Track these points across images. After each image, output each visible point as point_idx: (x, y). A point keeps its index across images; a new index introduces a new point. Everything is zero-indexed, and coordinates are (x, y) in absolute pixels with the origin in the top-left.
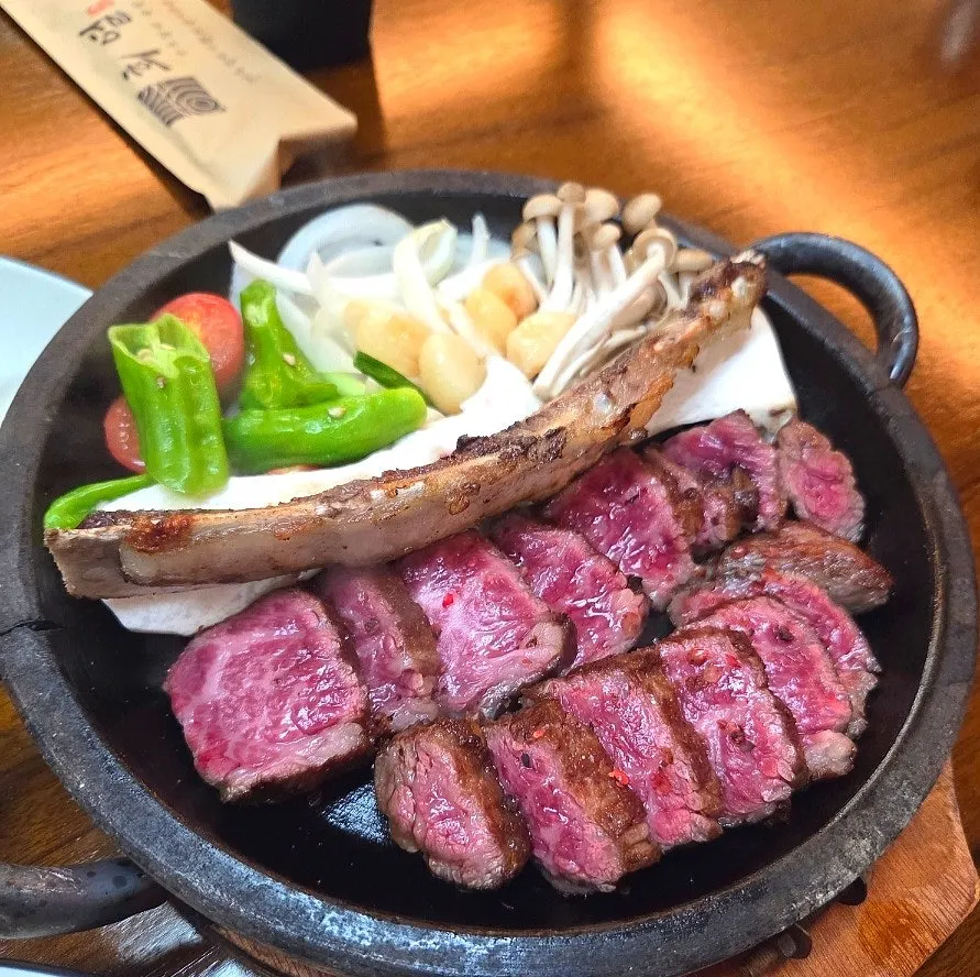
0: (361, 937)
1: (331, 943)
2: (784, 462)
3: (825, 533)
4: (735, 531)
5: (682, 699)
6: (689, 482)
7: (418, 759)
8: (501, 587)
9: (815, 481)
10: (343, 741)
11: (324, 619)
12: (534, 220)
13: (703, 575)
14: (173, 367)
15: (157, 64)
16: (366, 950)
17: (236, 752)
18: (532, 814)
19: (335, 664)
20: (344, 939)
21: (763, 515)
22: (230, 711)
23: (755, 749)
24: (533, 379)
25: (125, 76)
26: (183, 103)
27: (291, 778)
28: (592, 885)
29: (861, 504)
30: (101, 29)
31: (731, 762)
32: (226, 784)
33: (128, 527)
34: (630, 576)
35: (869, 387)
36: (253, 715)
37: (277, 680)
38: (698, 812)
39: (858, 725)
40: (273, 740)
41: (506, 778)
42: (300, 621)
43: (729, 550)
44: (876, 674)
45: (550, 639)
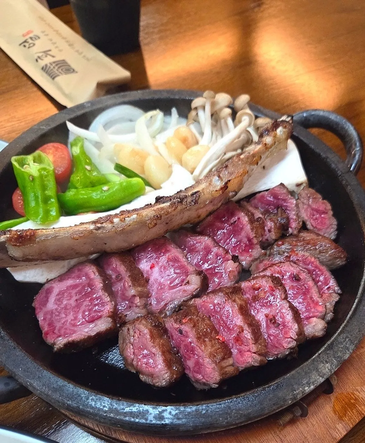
0: (104, 406)
1: (91, 409)
2: (300, 205)
3: (318, 235)
4: (279, 235)
5: (250, 305)
6: (258, 214)
7: (135, 332)
8: (175, 260)
9: (315, 213)
10: (103, 325)
11: (97, 274)
12: (196, 108)
13: (265, 254)
14: (37, 172)
15: (50, 55)
16: (106, 412)
17: (59, 330)
18: (183, 355)
19: (101, 293)
20: (96, 407)
21: (291, 228)
22: (58, 314)
23: (280, 326)
24: (192, 173)
25: (37, 60)
26: (60, 70)
27: (81, 341)
28: (209, 385)
29: (336, 223)
30: (28, 42)
31: (271, 332)
32: (54, 344)
33: (8, 236)
34: (234, 255)
35: (339, 173)
36: (66, 315)
37: (76, 300)
38: (255, 353)
39: (329, 316)
40: (74, 325)
41: (173, 340)
42: (87, 275)
43: (276, 243)
44: (339, 294)
45: (195, 282)
